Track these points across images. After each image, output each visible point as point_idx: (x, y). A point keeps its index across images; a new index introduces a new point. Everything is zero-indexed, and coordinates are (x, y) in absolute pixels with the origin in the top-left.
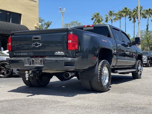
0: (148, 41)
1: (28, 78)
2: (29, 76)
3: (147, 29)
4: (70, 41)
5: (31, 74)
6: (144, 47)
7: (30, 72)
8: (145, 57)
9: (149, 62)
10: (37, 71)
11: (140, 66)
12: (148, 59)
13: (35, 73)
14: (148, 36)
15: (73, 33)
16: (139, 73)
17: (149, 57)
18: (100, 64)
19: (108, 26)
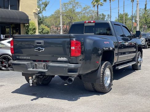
0: (146, 20)
1: (32, 84)
2: (33, 81)
3: (145, 8)
4: (73, 48)
5: (35, 80)
6: (141, 26)
7: (34, 77)
8: (143, 39)
9: (147, 43)
10: (40, 75)
11: (140, 57)
12: (146, 41)
13: (39, 77)
14: (146, 16)
15: (76, 40)
16: (139, 64)
17: (147, 38)
18: (103, 67)
19: (109, 22)
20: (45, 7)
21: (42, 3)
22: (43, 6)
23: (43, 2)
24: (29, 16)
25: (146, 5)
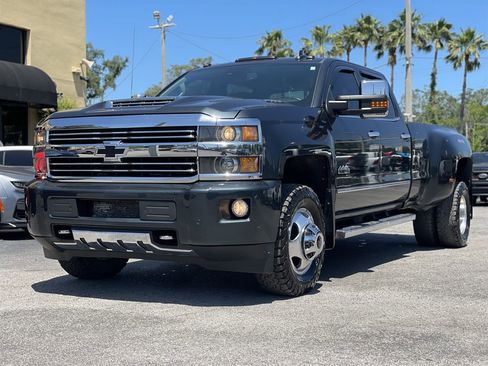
3: (433, 85)
14: (435, 109)
20: (115, 76)
21: (106, 64)
22: (107, 72)
23: (106, 59)
24: (57, 83)
25: (433, 75)
